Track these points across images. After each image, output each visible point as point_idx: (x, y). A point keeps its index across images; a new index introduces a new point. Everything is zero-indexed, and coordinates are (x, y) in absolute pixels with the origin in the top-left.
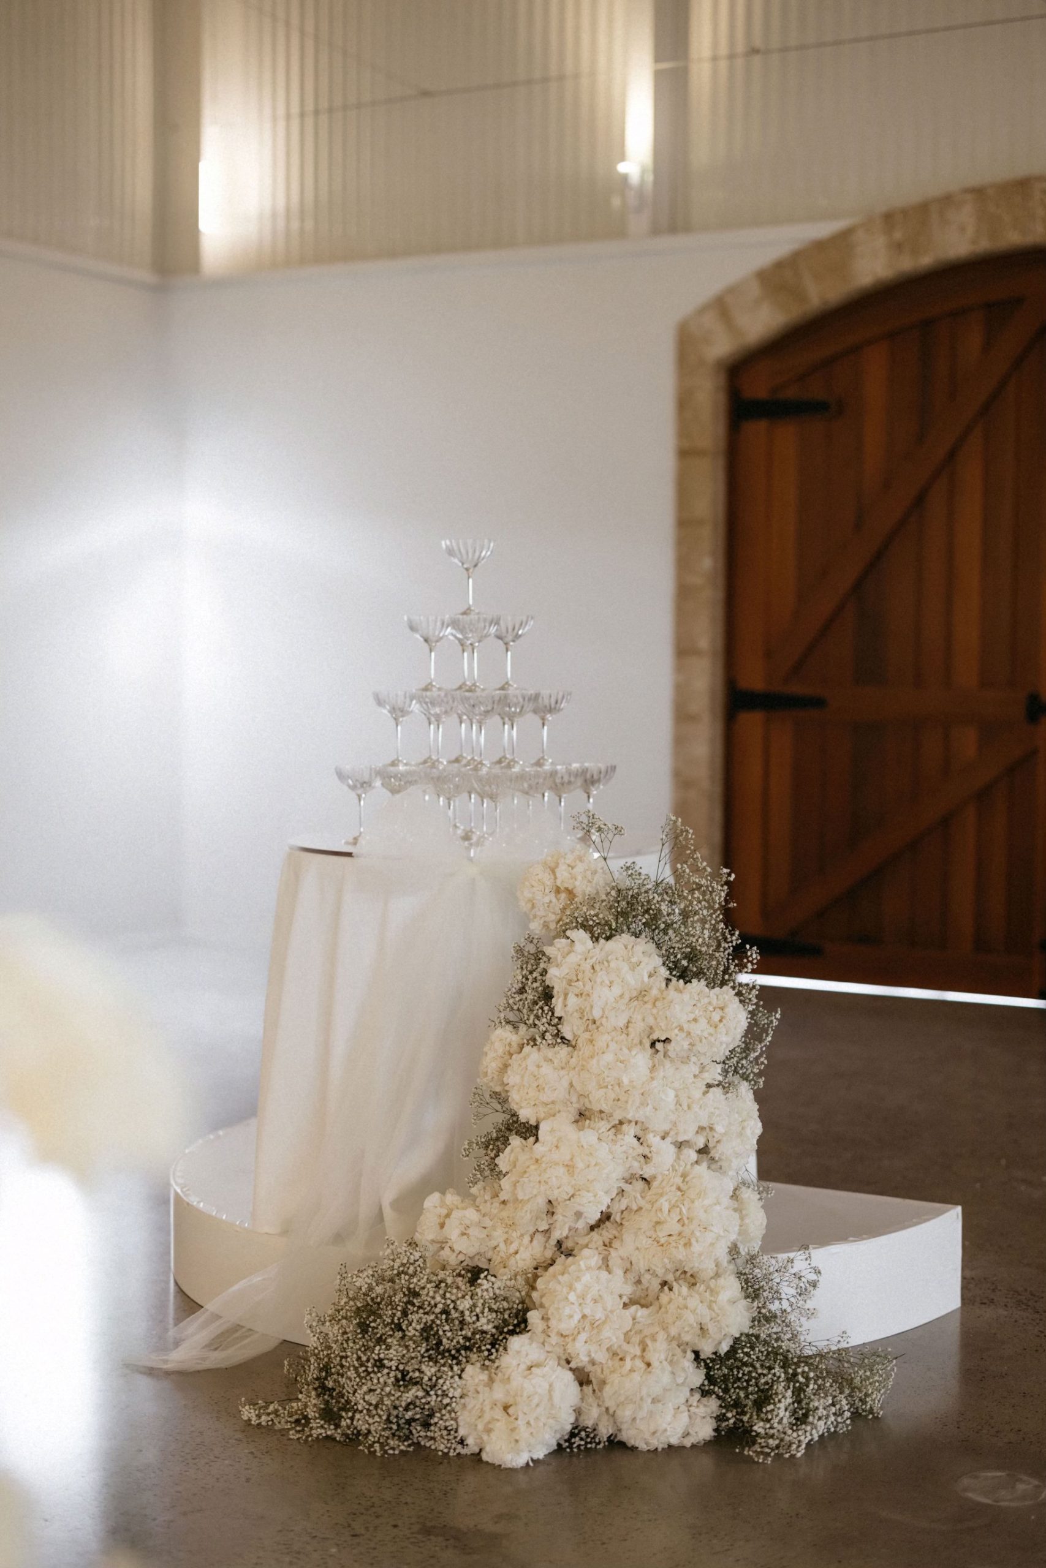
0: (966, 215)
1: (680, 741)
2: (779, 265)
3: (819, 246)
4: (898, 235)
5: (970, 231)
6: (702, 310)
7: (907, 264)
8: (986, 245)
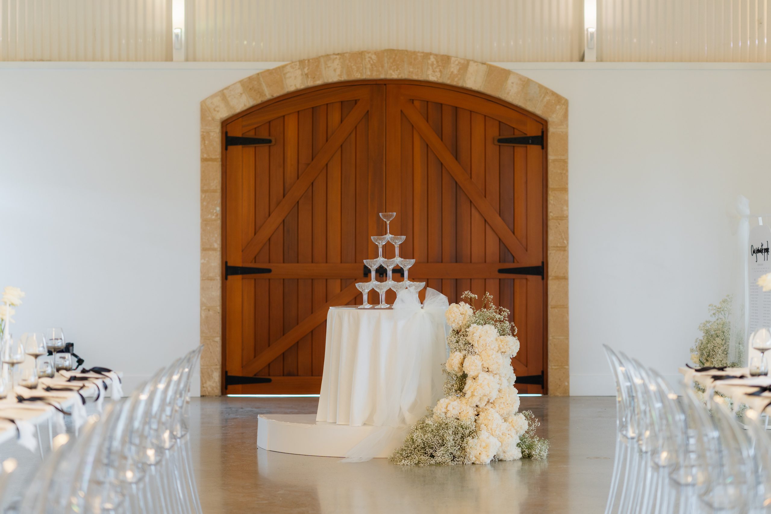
0: (336, 64)
1: (204, 289)
2: (250, 79)
3: (270, 72)
4: (306, 70)
5: (338, 72)
6: (213, 96)
7: (310, 83)
8: (344, 78)
